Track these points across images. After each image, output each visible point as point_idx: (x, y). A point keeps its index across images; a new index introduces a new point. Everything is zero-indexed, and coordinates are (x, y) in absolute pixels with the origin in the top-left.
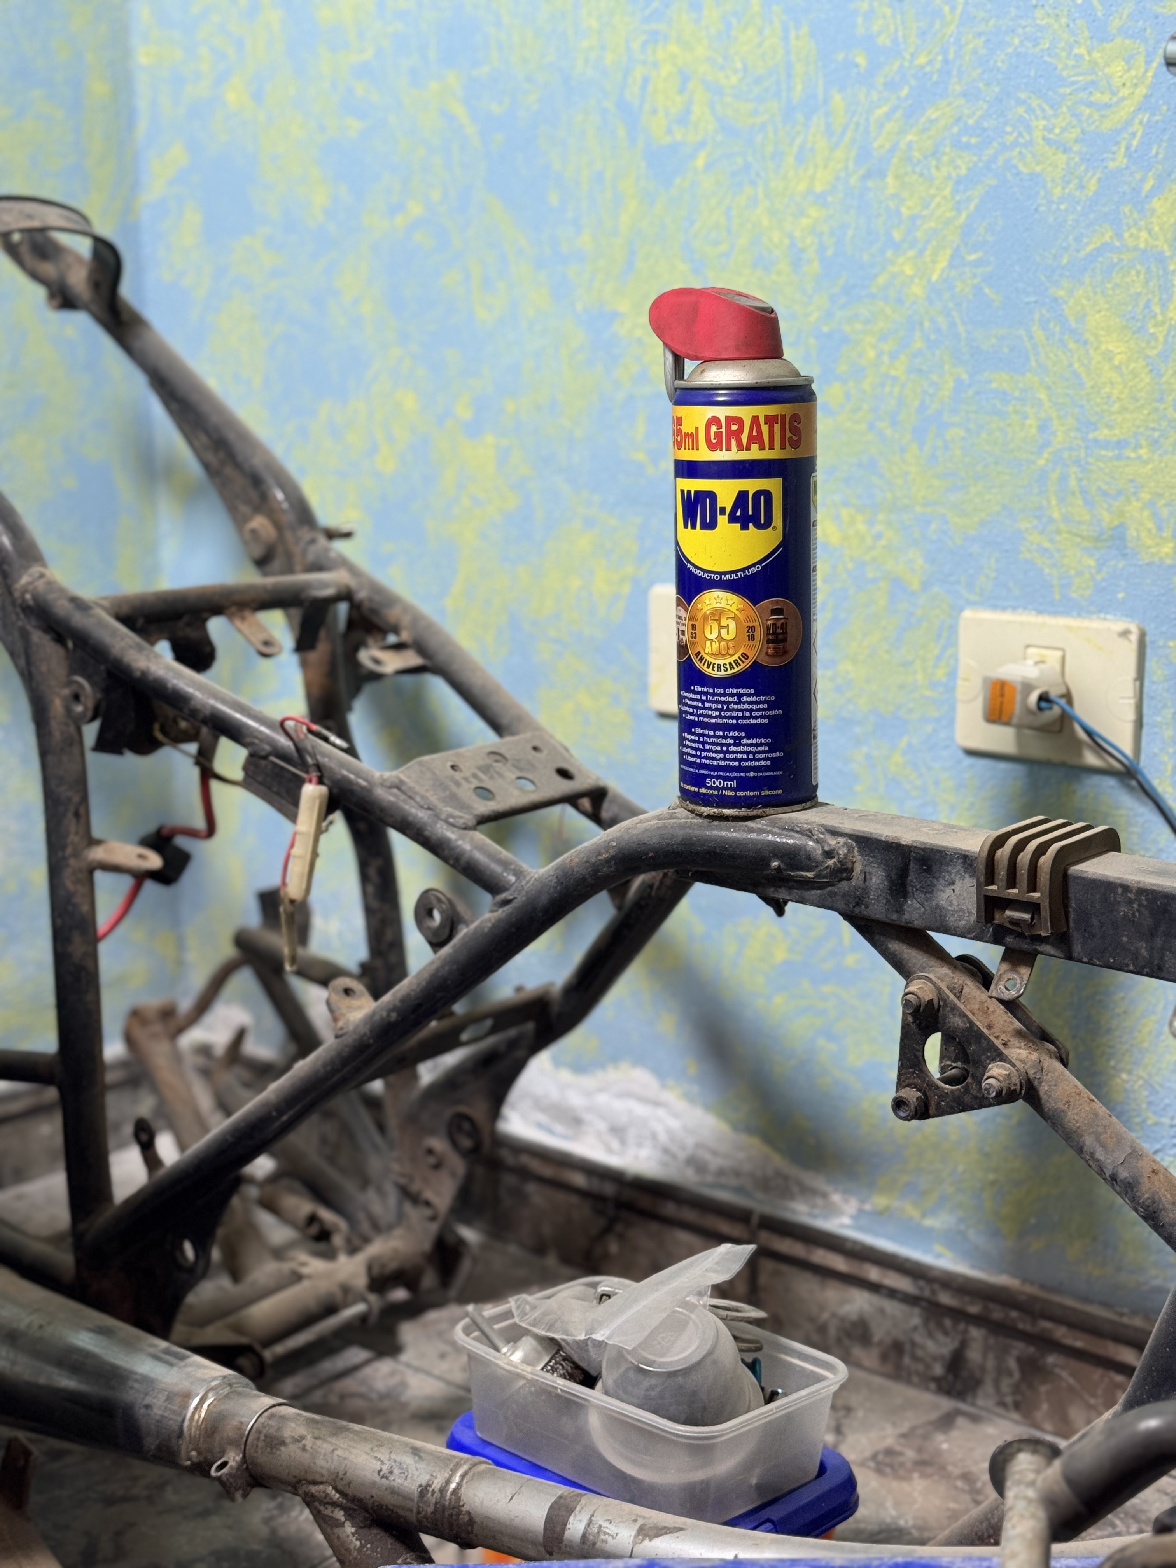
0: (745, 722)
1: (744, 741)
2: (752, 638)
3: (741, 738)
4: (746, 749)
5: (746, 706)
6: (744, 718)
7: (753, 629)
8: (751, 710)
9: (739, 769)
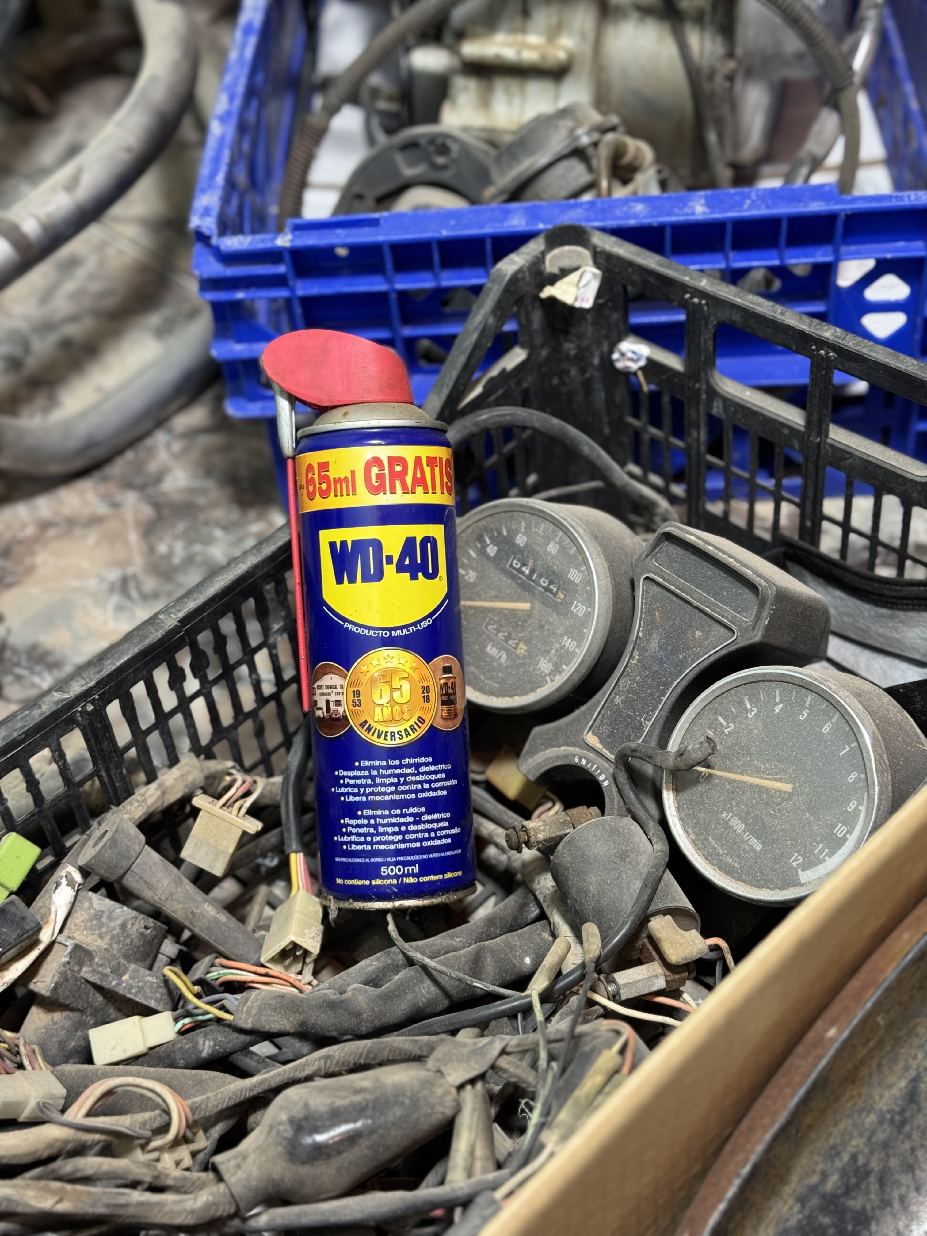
0: (424, 795)
1: (426, 817)
2: (427, 699)
3: (420, 815)
4: (427, 826)
5: (425, 777)
6: (423, 790)
7: (427, 689)
8: (430, 782)
9: (422, 850)
